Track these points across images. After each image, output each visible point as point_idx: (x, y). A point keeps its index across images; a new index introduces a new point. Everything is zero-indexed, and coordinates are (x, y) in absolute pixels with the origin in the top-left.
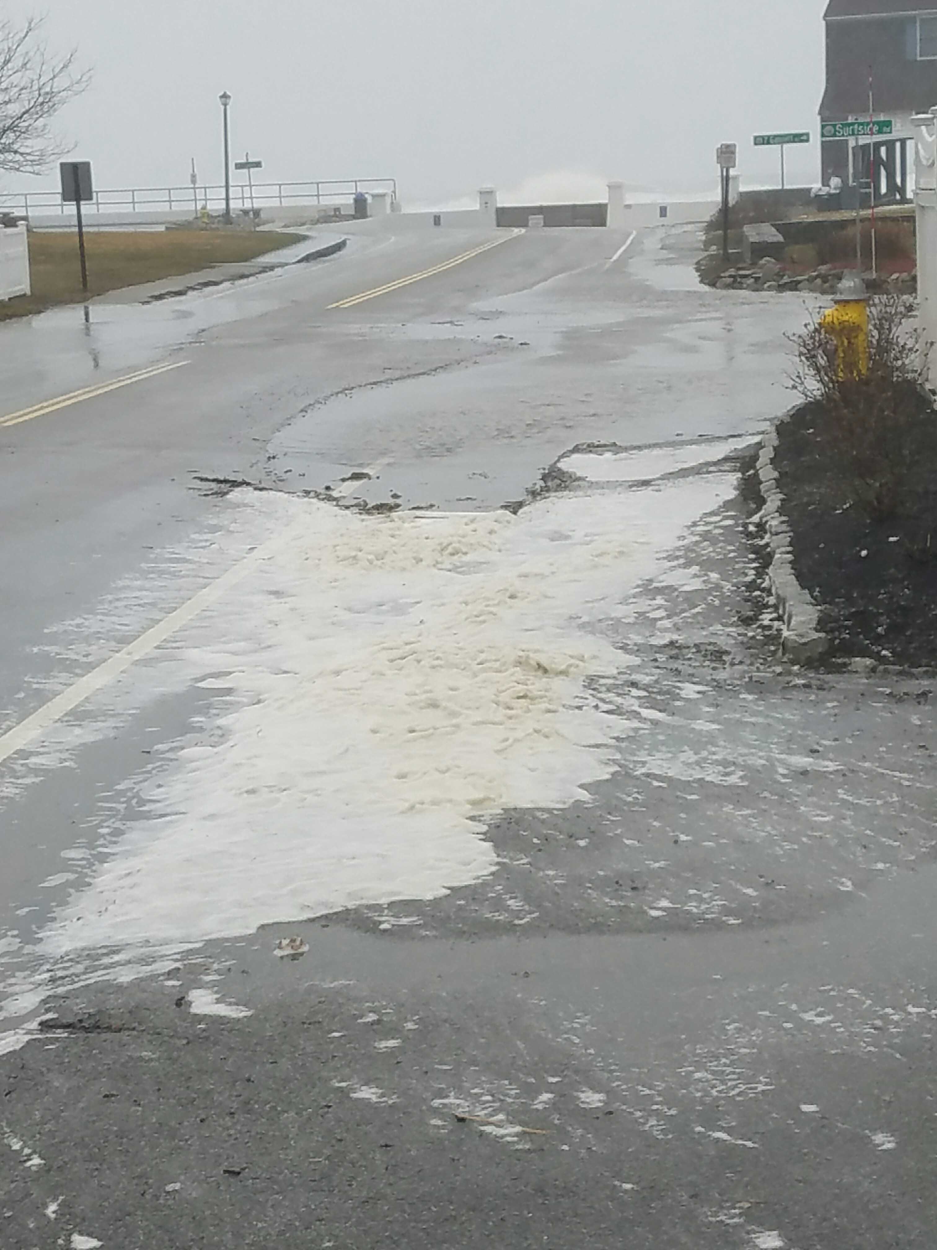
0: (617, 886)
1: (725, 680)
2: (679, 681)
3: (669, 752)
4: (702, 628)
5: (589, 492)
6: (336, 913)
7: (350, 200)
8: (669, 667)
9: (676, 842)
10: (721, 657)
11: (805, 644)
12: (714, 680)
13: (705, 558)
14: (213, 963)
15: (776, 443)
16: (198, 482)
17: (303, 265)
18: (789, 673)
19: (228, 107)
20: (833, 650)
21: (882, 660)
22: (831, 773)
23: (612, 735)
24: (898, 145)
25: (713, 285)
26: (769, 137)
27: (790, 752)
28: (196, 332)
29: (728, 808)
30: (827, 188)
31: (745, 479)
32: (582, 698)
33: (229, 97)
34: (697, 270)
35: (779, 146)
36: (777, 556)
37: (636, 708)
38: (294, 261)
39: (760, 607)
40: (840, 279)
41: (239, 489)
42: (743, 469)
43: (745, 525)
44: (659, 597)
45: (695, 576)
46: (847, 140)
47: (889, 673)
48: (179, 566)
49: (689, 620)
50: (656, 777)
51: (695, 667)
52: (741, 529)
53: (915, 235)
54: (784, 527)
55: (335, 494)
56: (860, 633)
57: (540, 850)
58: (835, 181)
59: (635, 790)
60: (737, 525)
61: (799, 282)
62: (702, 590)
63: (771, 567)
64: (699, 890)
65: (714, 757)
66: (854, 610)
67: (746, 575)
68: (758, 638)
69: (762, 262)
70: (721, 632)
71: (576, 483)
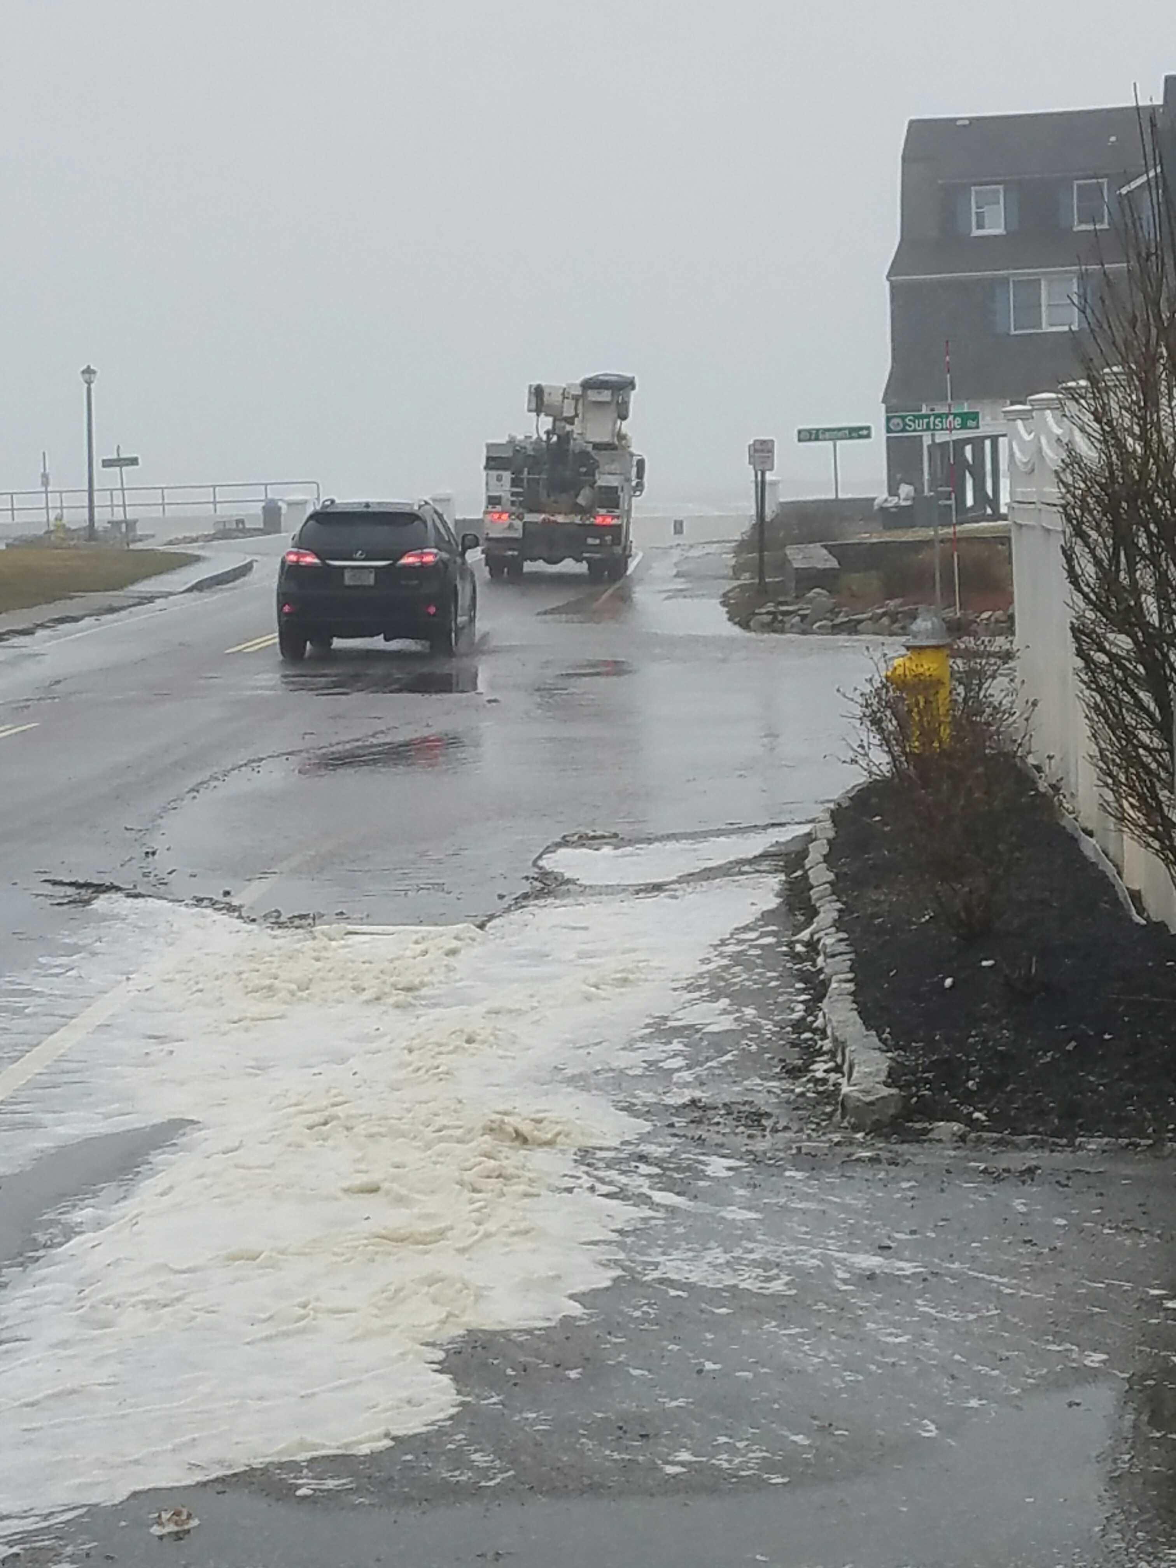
0: (620, 1433)
1: (765, 1153)
2: (703, 1154)
3: (689, 1250)
4: (735, 1082)
5: (581, 900)
6: (235, 1475)
7: (257, 509)
8: (690, 1135)
9: (700, 1372)
10: (759, 1121)
11: (872, 1103)
12: (750, 1152)
13: (737, 987)
14: (66, 1545)
15: (831, 834)
16: (49, 886)
17: (195, 594)
18: (851, 1142)
19: (93, 386)
20: (908, 1113)
21: (971, 1123)
22: (907, 1277)
23: (613, 1228)
24: (988, 443)
25: (745, 625)
26: (818, 430)
27: (853, 1249)
28: (47, 684)
29: (771, 1326)
30: (896, 499)
31: (790, 883)
32: (572, 1177)
33: (94, 372)
34: (724, 604)
35: (831, 443)
36: (834, 985)
37: (645, 1190)
38: (181, 590)
39: (811, 1053)
40: (915, 618)
41: (106, 895)
42: (788, 869)
43: (791, 945)
44: (675, 1041)
45: (725, 1012)
46: (921, 437)
47: (984, 1142)
48: (23, 1001)
49: (717, 1072)
50: (672, 1283)
51: (724, 1134)
52: (785, 949)
53: (1010, 563)
54: (842, 947)
55: (236, 902)
56: (945, 1089)
57: (515, 1384)
58: (905, 490)
59: (646, 1301)
60: (779, 944)
61: (860, 622)
62: (733, 1030)
63: (826, 1001)
64: (731, 1437)
65: (752, 1256)
66: (935, 1057)
67: (793, 1010)
68: (809, 1095)
69: (811, 594)
70: (760, 1088)
71: (564, 888)
